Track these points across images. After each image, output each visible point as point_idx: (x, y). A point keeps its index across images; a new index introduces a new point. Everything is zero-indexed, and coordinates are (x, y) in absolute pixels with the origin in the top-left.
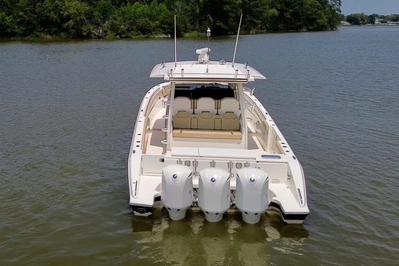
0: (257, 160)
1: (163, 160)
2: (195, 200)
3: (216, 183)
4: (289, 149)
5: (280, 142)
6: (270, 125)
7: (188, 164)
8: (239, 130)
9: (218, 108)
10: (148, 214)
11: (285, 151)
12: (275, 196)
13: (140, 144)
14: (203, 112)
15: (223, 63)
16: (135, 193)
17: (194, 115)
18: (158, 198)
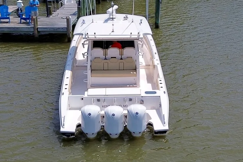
0: (142, 96)
1: (82, 99)
2: (103, 125)
3: (116, 117)
4: (164, 85)
5: (159, 79)
6: (156, 64)
7: (98, 100)
8: (136, 70)
9: (121, 54)
10: (73, 137)
11: (160, 87)
12: (151, 119)
13: (67, 87)
14: (112, 58)
15: (126, 18)
16: (64, 124)
17: (106, 61)
18: (79, 126)
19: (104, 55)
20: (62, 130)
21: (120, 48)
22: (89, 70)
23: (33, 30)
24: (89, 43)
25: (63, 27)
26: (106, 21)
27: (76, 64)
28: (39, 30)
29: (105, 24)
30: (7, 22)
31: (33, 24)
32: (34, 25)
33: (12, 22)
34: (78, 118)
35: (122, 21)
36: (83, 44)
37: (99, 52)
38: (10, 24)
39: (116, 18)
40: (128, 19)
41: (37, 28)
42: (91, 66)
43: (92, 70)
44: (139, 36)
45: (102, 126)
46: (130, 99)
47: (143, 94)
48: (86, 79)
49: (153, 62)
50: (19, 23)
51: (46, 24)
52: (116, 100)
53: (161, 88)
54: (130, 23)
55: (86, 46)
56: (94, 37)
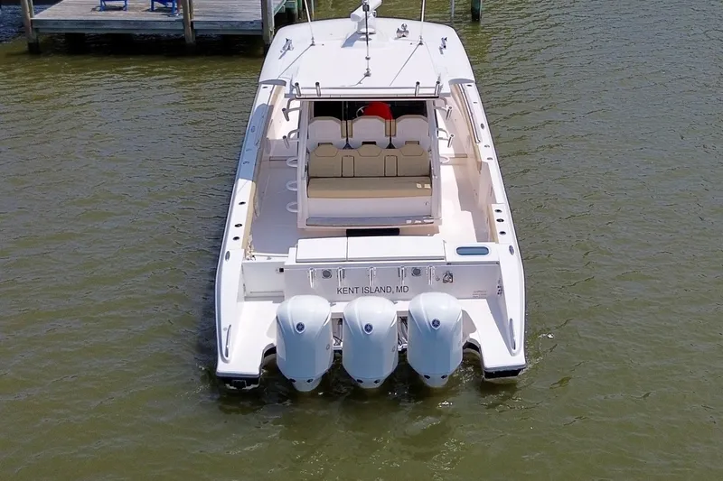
0: (448, 260)
1: (282, 270)
2: (338, 348)
3: (375, 333)
4: (508, 226)
5: (495, 207)
6: (484, 159)
7: (327, 274)
8: (429, 175)
9: (391, 134)
10: (252, 386)
11: (498, 232)
12: (473, 329)
13: (240, 232)
14: (364, 143)
15: (402, 33)
16: (227, 350)
17: (348, 152)
18: (271, 351)
19: (342, 137)
20: (223, 368)
21: (386, 119)
22: (302, 179)
23: (182, 28)
24: (302, 104)
25: (252, 20)
26: (349, 42)
27: (269, 153)
28: (195, 27)
29: (347, 49)
30: (120, 9)
31: (181, 11)
32: (185, 14)
33: (133, 9)
34: (267, 329)
35: (392, 41)
36: (286, 111)
37: (330, 128)
38: (128, 12)
39: (378, 33)
40: (409, 36)
41: (192, 23)
42: (307, 169)
43: (309, 178)
44: (440, 88)
45: (335, 351)
46: (416, 269)
47: (453, 257)
48: (293, 204)
49: (475, 151)
50: (148, 10)
51: (213, 12)
52: (375, 273)
53: (500, 236)
54: (414, 46)
55: (294, 116)
56: (314, 92)
